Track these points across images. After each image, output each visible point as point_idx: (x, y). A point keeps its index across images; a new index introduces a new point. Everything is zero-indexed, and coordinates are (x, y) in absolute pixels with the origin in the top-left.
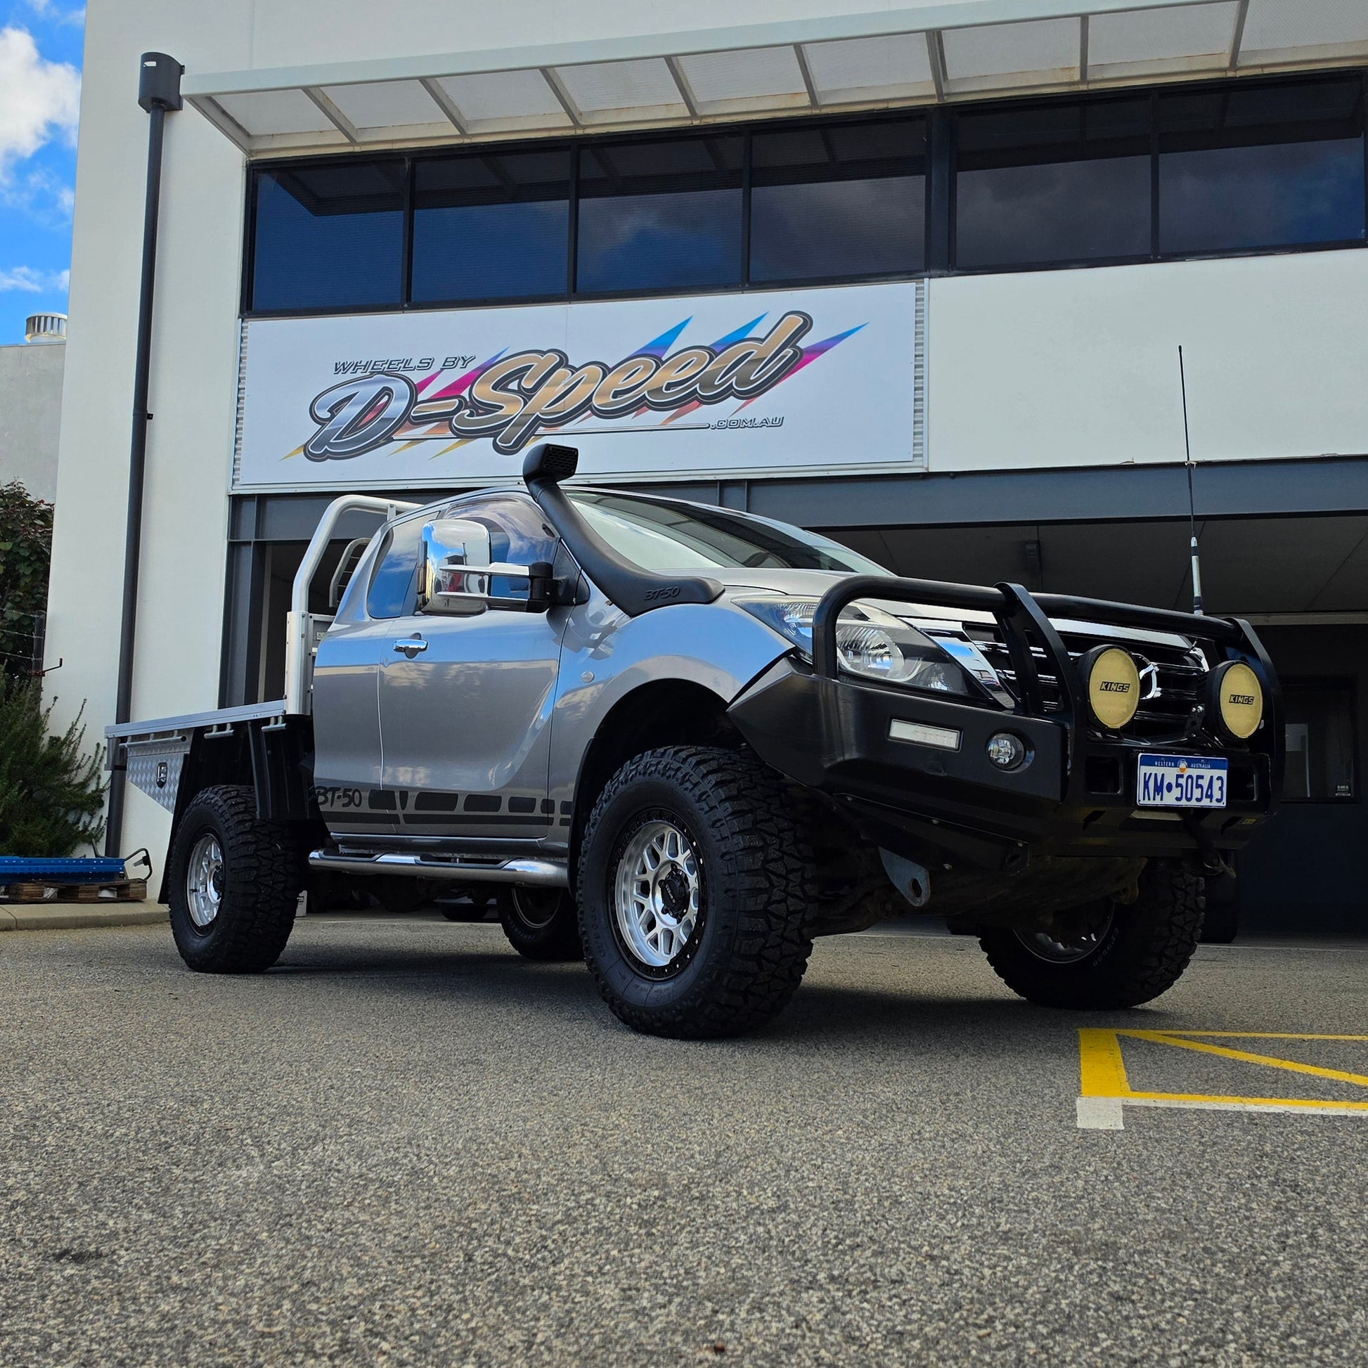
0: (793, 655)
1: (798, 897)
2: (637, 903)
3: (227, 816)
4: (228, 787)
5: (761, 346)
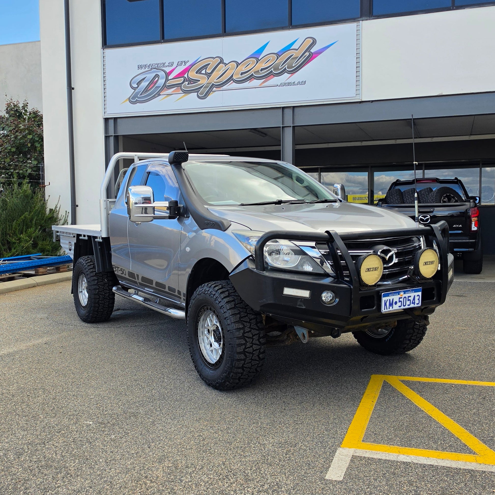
0: (251, 258)
2: (206, 336)
3: (87, 270)
4: (88, 258)
5: (297, 52)
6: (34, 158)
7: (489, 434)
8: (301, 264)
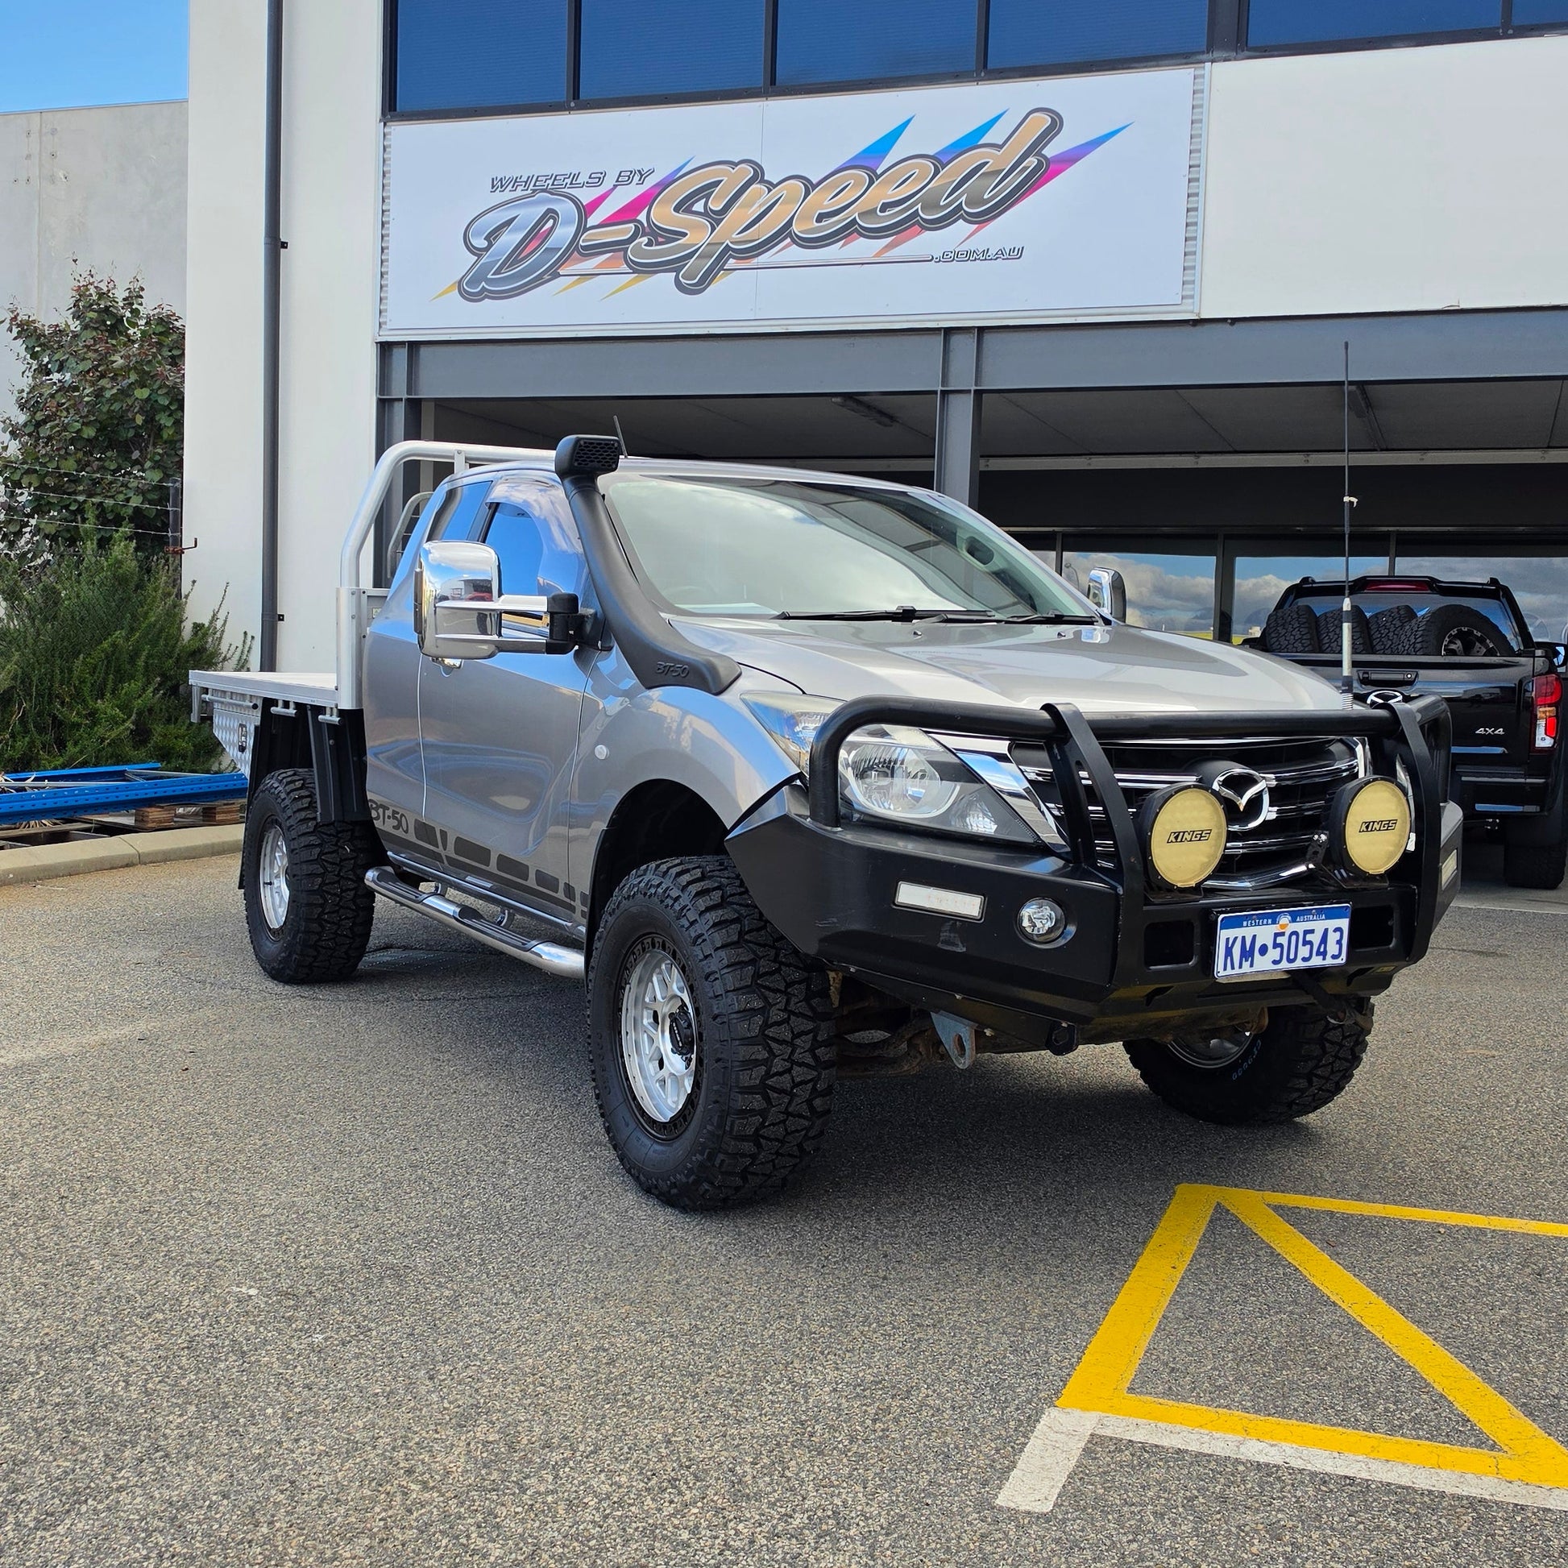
0: (798, 783)
2: (647, 1034)
3: (289, 812)
4: (294, 774)
5: (999, 153)
6: (151, 460)
7: (1546, 1388)
8: (960, 809)
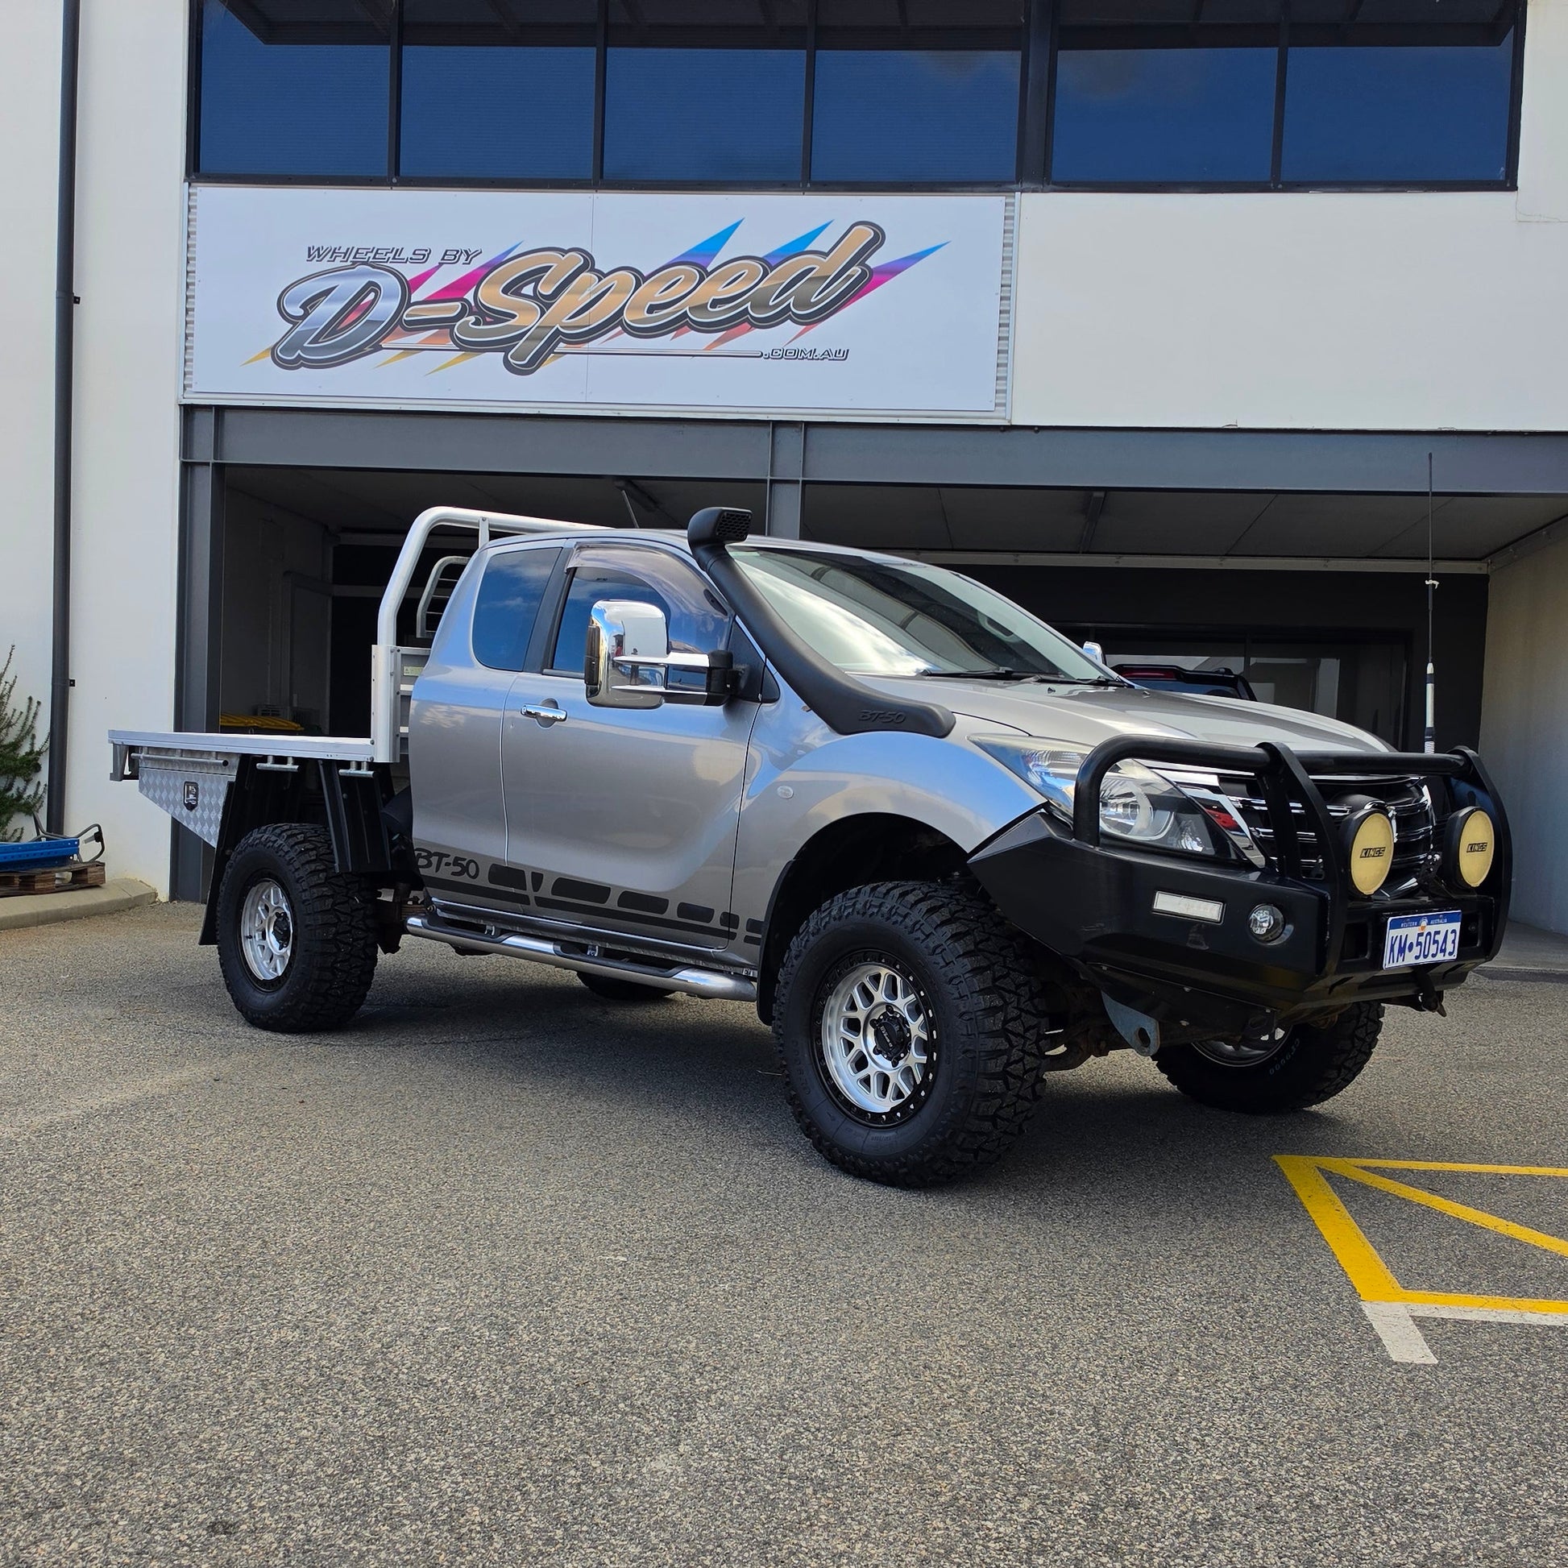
0: (1047, 811)
1: (1034, 1055)
2: (844, 1039)
3: (297, 865)
4: (293, 828)
5: (825, 261)
8: (1178, 832)
